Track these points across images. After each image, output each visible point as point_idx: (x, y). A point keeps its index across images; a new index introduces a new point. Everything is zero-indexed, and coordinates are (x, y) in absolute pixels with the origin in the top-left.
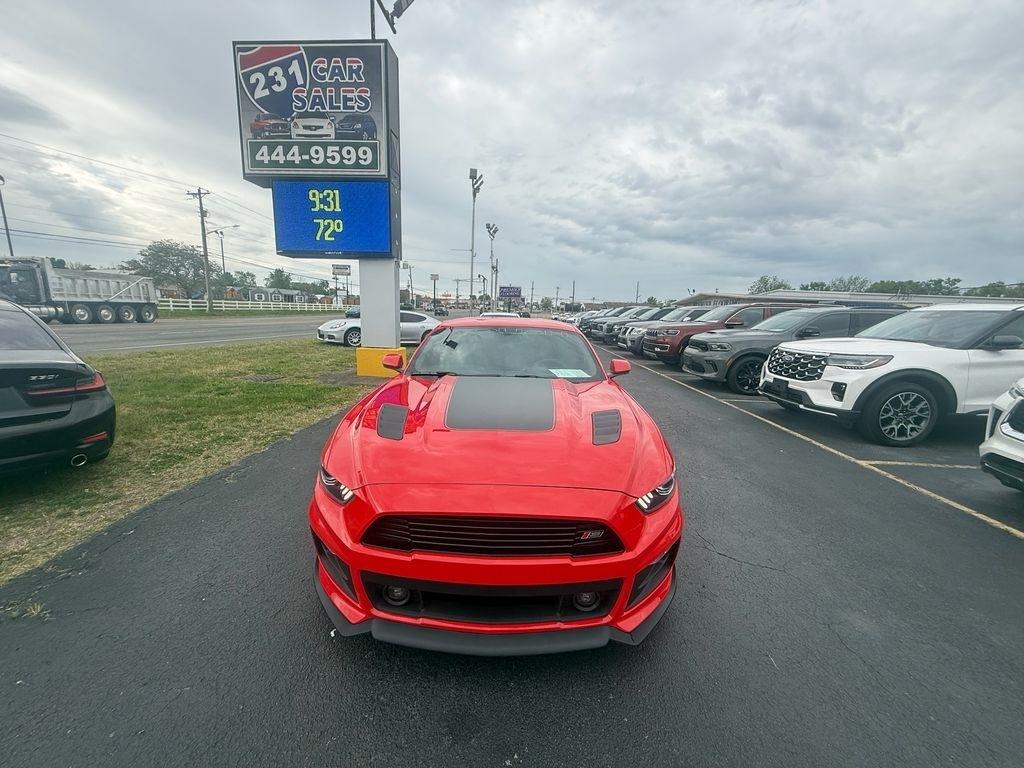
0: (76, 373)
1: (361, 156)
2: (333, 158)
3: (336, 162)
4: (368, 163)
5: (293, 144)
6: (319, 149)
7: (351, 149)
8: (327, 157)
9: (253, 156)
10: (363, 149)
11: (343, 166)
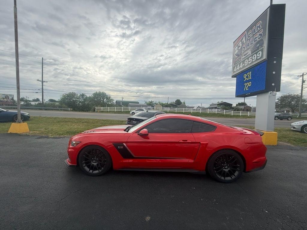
1: (258, 55)
2: (250, 61)
3: (251, 62)
4: (260, 57)
5: (241, 62)
6: (247, 60)
7: (255, 55)
8: (248, 62)
9: (233, 70)
10: (259, 53)
11: (252, 62)
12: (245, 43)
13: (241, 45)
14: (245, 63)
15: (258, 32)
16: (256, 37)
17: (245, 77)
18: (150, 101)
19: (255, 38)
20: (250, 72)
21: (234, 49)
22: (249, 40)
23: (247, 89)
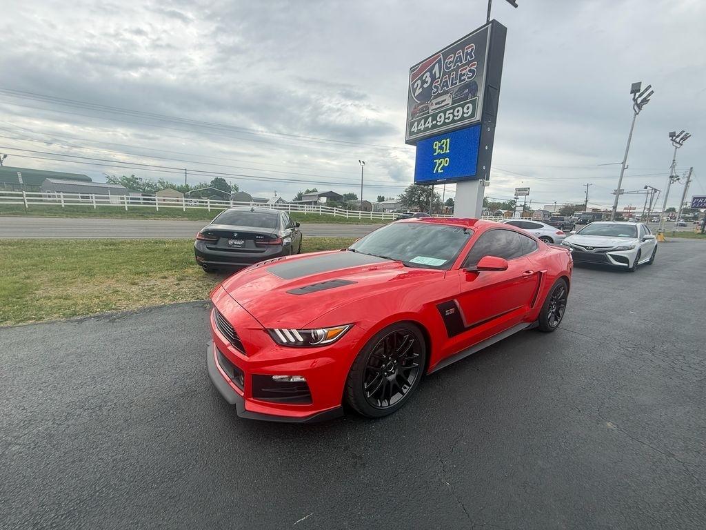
0: (270, 237)
1: (465, 111)
2: (449, 118)
3: (450, 120)
4: (469, 114)
5: (429, 116)
6: (442, 114)
7: (460, 108)
8: (445, 119)
9: (410, 130)
10: (467, 105)
11: (453, 121)
12: (439, 78)
13: (429, 80)
14: (438, 119)
15: (468, 64)
16: (463, 72)
17: (437, 148)
18: (129, 176)
19: (461, 75)
20: (448, 140)
21: (413, 84)
22: (449, 74)
23: (439, 171)
